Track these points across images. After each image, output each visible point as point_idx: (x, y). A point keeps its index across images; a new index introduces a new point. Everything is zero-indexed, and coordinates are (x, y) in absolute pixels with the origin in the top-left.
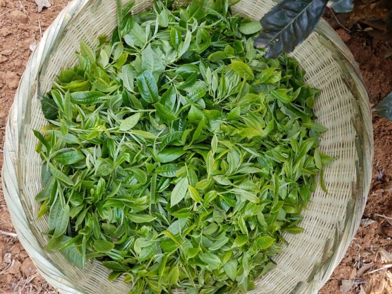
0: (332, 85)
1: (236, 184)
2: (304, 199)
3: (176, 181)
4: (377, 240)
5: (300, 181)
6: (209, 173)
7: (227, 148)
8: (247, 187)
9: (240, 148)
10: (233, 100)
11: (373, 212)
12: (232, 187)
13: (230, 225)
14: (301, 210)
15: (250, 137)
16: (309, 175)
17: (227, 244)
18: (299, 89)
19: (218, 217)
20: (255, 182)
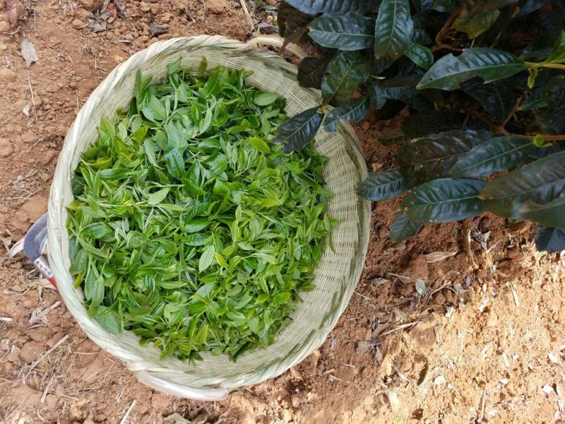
0: (338, 154)
1: (258, 249)
2: (315, 259)
3: (203, 249)
4: (391, 299)
5: (312, 243)
6: (234, 240)
7: (249, 217)
8: (268, 251)
9: (260, 216)
10: (253, 173)
11: (387, 271)
12: (254, 252)
13: (252, 285)
14: (313, 269)
15: (268, 207)
16: (320, 237)
17: (250, 303)
18: (310, 159)
19: (242, 278)
20: (274, 246)
